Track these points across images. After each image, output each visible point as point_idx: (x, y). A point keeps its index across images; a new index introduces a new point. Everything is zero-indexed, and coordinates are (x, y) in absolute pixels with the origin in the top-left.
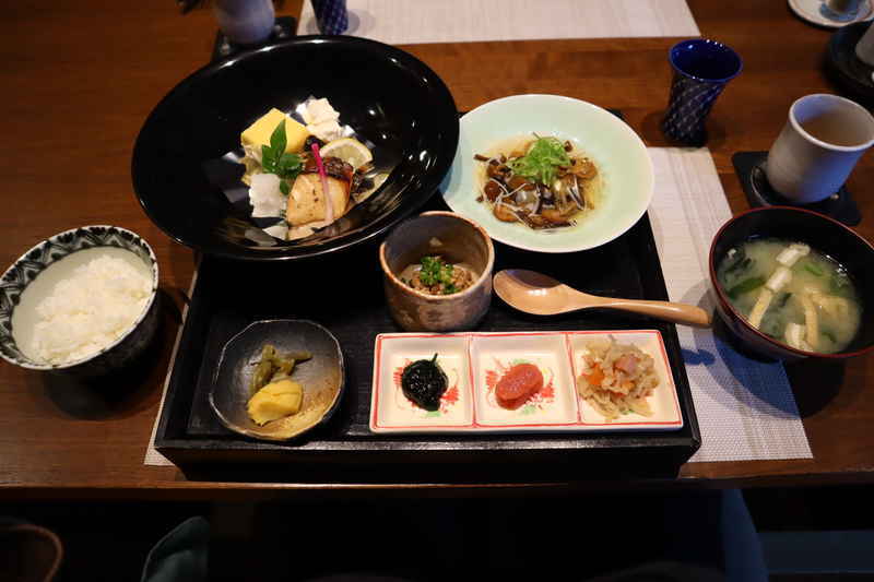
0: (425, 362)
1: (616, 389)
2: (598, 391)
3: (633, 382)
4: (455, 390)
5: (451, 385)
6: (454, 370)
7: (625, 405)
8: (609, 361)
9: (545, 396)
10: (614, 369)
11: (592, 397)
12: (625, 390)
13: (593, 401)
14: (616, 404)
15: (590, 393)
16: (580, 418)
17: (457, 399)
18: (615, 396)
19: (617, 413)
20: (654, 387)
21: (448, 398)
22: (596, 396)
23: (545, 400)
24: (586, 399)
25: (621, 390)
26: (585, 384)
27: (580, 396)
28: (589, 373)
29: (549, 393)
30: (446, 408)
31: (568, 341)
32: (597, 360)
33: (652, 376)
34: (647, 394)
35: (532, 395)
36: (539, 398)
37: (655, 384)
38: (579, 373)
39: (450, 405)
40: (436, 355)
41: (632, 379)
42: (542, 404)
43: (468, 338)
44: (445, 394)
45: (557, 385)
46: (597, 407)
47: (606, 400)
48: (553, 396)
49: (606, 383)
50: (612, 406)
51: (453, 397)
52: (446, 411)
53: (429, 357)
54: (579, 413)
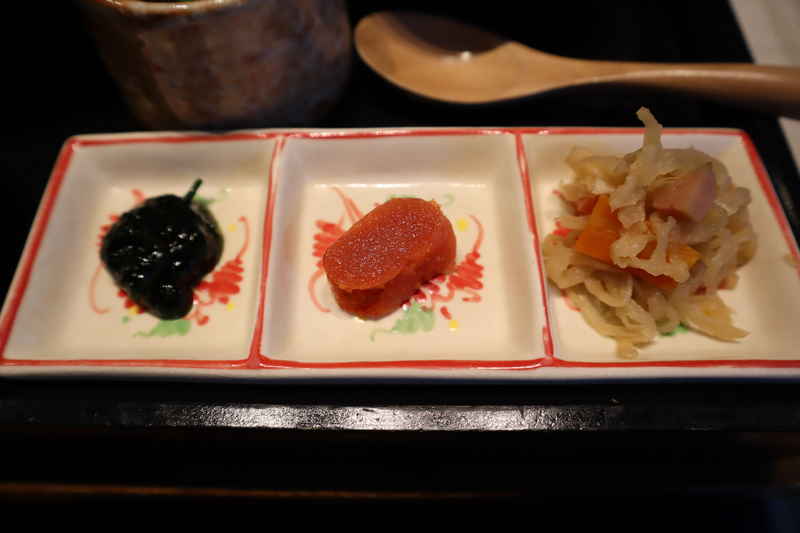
0: (168, 201)
1: (653, 267)
2: (597, 274)
3: (696, 247)
4: (235, 267)
5: (228, 256)
6: (243, 219)
7: (672, 313)
8: (637, 189)
9: (458, 283)
10: (649, 211)
11: (580, 288)
12: (678, 269)
13: (582, 298)
14: (646, 308)
15: (577, 277)
16: (550, 347)
17: (236, 290)
18: (645, 285)
19: (648, 331)
20: (739, 266)
21: (214, 288)
22: (592, 286)
23: (460, 294)
24: (564, 293)
25: (666, 270)
26: (564, 256)
27: (550, 284)
28: (575, 224)
29: (471, 277)
30: (205, 311)
31: (520, 148)
32: (600, 188)
33: (741, 237)
34: (723, 285)
35: (426, 283)
36: (444, 289)
37: (743, 258)
38: (548, 228)
39: (217, 305)
40: (198, 184)
41: (697, 239)
42: (449, 305)
43: (272, 142)
44: (209, 278)
45: (491, 260)
46: (593, 313)
47: (621, 298)
48: (480, 286)
49: (626, 249)
50: (634, 311)
51: (228, 286)
52: (204, 321)
53: (180, 190)
54: (547, 330)
